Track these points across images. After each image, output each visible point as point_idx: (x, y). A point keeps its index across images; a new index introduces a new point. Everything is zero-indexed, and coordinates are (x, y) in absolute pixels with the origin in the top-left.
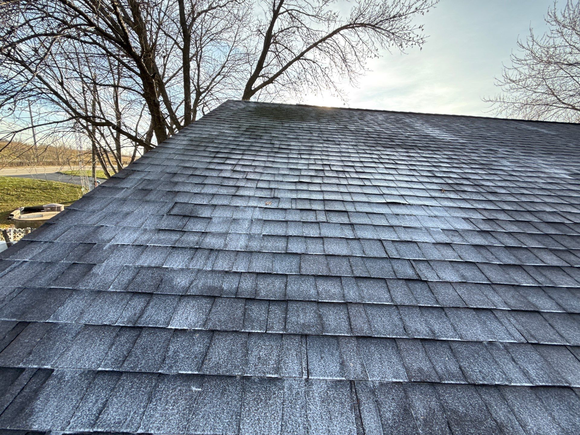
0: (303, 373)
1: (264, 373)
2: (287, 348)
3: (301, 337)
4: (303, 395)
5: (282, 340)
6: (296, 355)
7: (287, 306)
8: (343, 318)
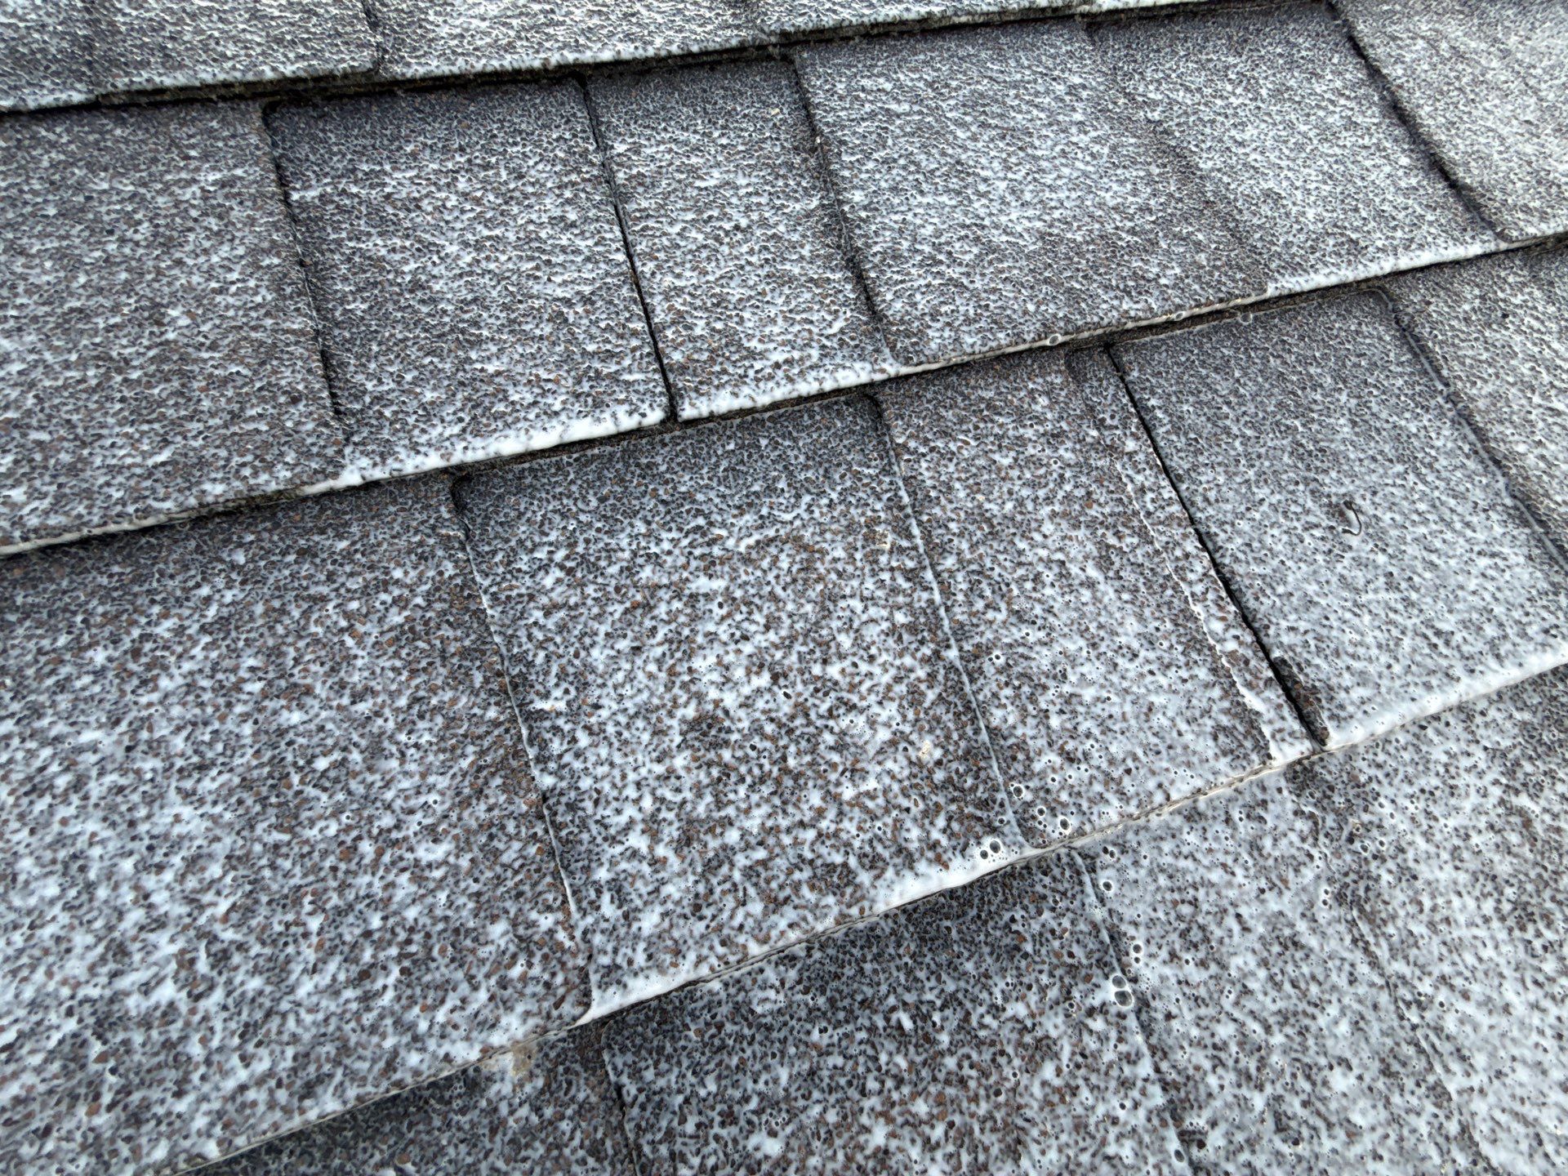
0: (1251, 720)
1: (835, 879)
2: (981, 517)
3: (1076, 375)
4: (1338, 943)
5: (890, 453)
6: (1104, 563)
7: (805, 106)
8: (1350, 125)
